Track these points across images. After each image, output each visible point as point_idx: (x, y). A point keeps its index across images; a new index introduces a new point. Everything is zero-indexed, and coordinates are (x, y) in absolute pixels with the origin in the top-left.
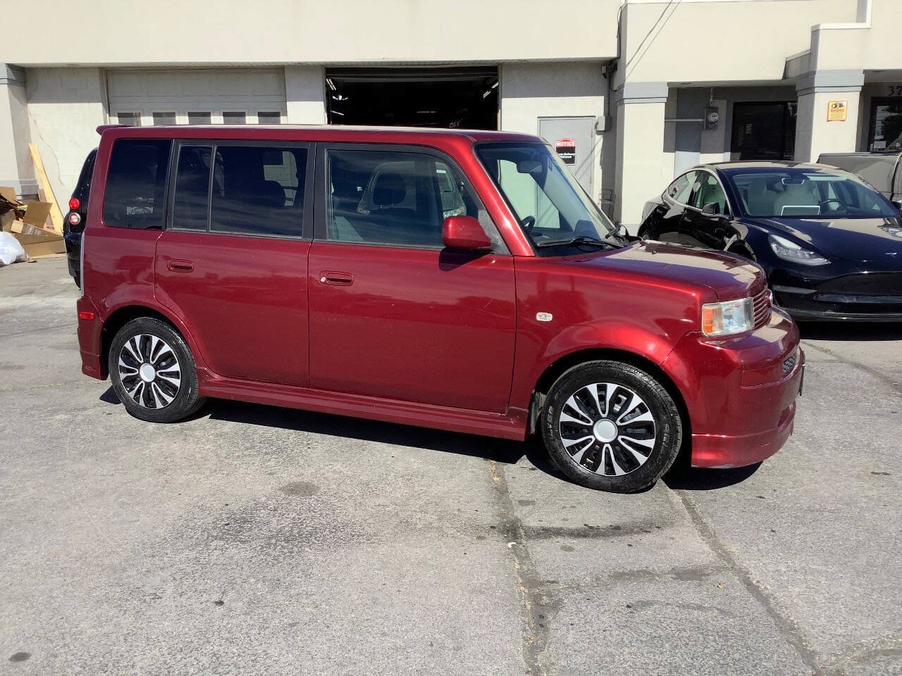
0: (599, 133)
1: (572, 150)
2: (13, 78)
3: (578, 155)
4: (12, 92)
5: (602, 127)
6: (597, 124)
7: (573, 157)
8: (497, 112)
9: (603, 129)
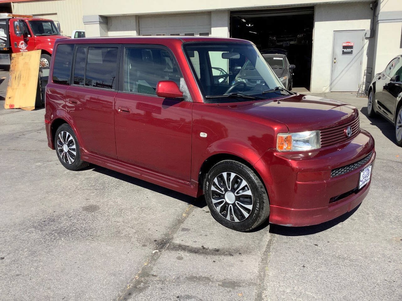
0: (367, 38)
1: (351, 47)
2: (102, 21)
3: (355, 50)
4: (101, 27)
5: (368, 35)
6: (366, 34)
7: (352, 51)
8: (313, 29)
9: (369, 36)
